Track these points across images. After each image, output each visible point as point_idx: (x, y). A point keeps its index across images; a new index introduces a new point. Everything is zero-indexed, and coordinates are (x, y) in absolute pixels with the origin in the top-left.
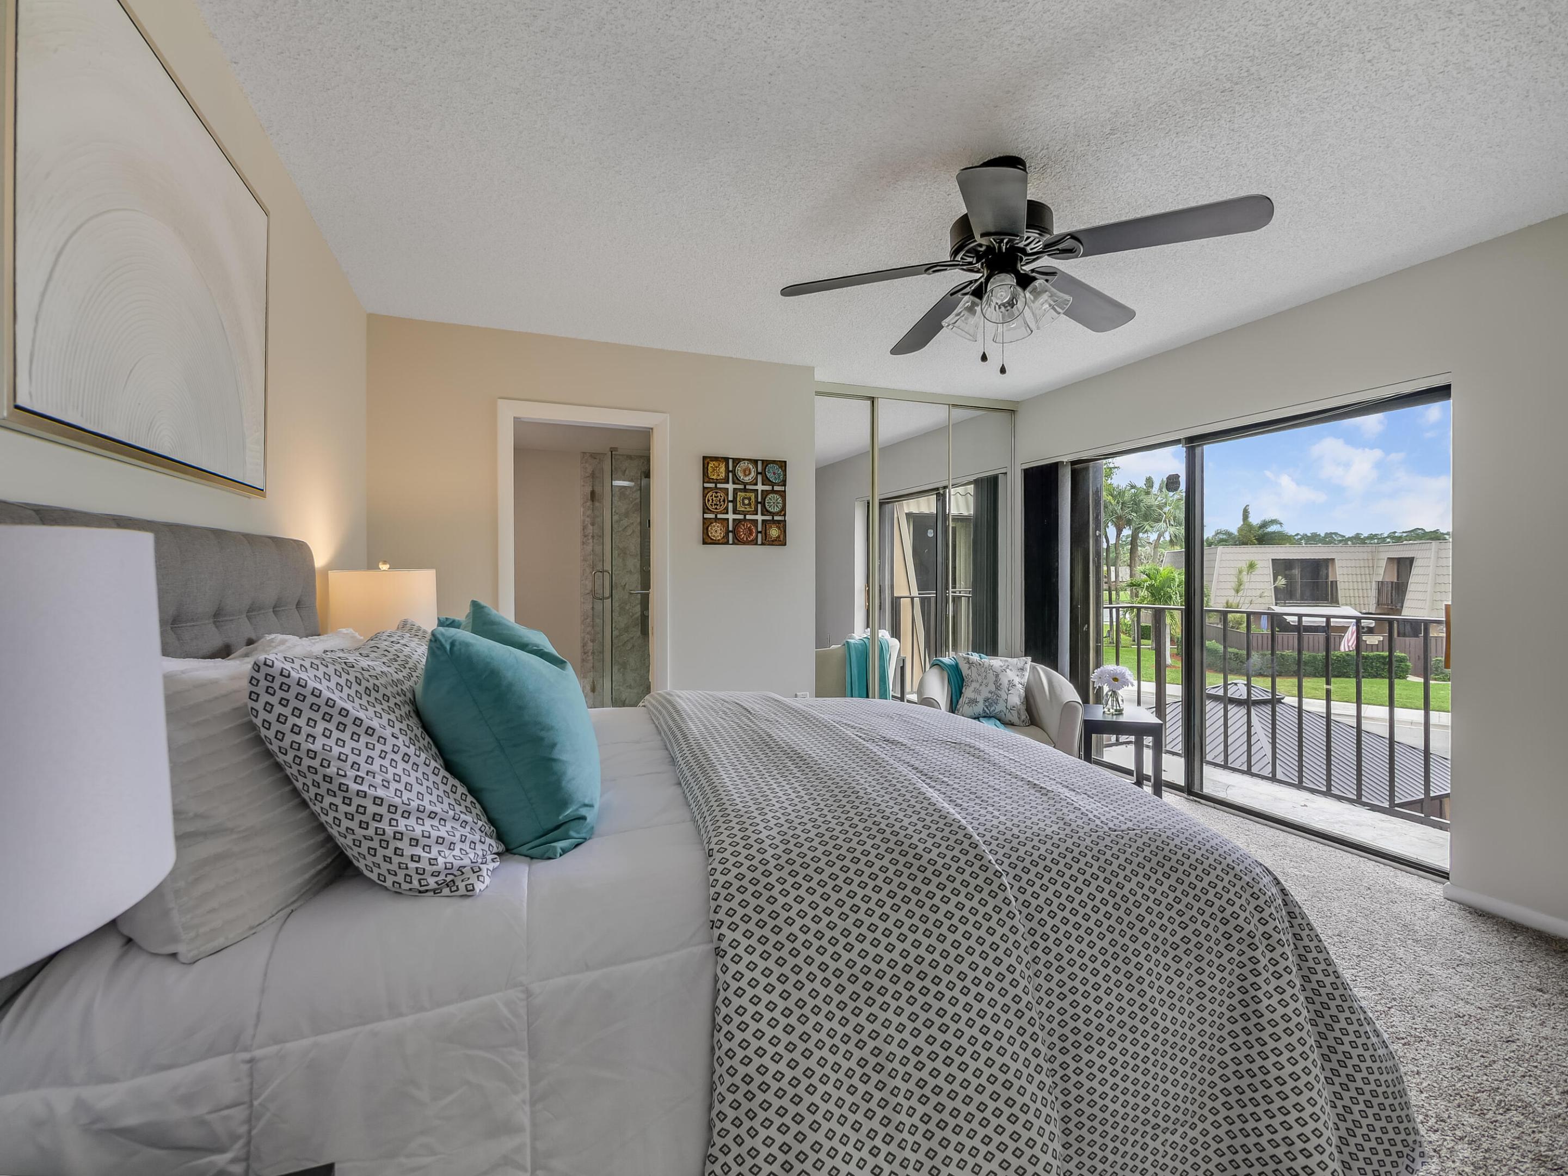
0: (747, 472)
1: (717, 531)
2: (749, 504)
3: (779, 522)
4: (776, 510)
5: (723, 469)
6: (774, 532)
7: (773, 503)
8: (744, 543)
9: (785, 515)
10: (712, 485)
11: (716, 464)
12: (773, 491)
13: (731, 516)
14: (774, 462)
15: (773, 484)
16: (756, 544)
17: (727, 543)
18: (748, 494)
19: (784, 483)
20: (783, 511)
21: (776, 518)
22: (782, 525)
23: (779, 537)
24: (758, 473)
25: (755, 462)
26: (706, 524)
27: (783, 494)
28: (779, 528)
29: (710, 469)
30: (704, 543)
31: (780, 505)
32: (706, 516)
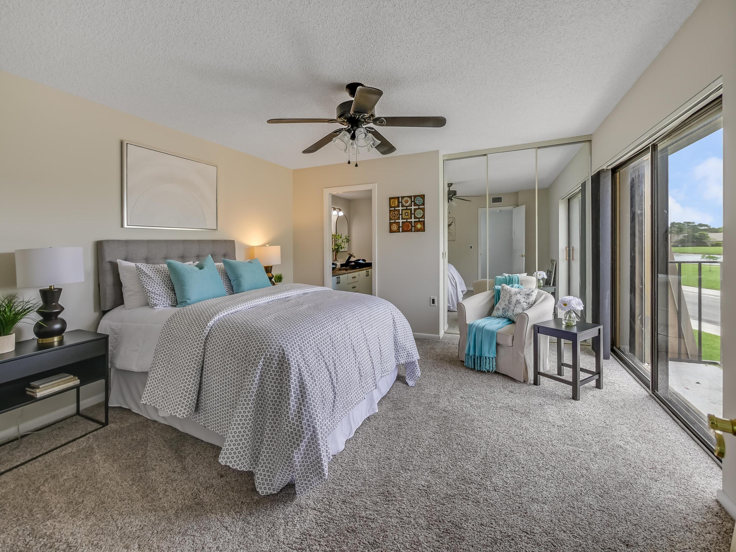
0: (407, 202)
1: (395, 227)
2: (408, 215)
3: (421, 221)
4: (420, 216)
5: (396, 202)
6: (419, 226)
7: (419, 214)
8: (406, 231)
9: (424, 218)
10: (393, 209)
11: (394, 200)
12: (419, 208)
13: (401, 221)
14: (419, 196)
15: (419, 206)
16: (412, 231)
17: (399, 232)
18: (407, 211)
19: (423, 204)
20: (423, 216)
21: (420, 220)
22: (423, 223)
23: (421, 228)
24: (412, 201)
25: (410, 197)
26: (391, 224)
27: (423, 210)
28: (421, 224)
29: (391, 203)
30: (390, 232)
31: (422, 215)
32: (391, 221)
